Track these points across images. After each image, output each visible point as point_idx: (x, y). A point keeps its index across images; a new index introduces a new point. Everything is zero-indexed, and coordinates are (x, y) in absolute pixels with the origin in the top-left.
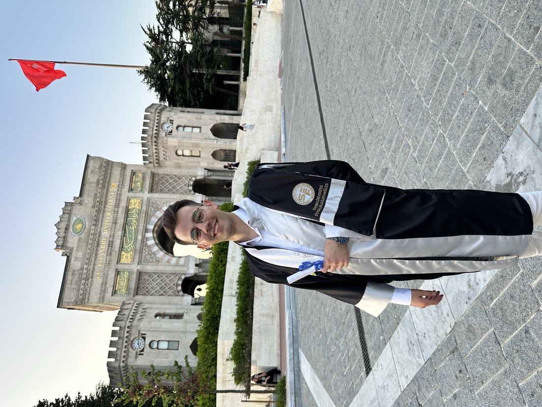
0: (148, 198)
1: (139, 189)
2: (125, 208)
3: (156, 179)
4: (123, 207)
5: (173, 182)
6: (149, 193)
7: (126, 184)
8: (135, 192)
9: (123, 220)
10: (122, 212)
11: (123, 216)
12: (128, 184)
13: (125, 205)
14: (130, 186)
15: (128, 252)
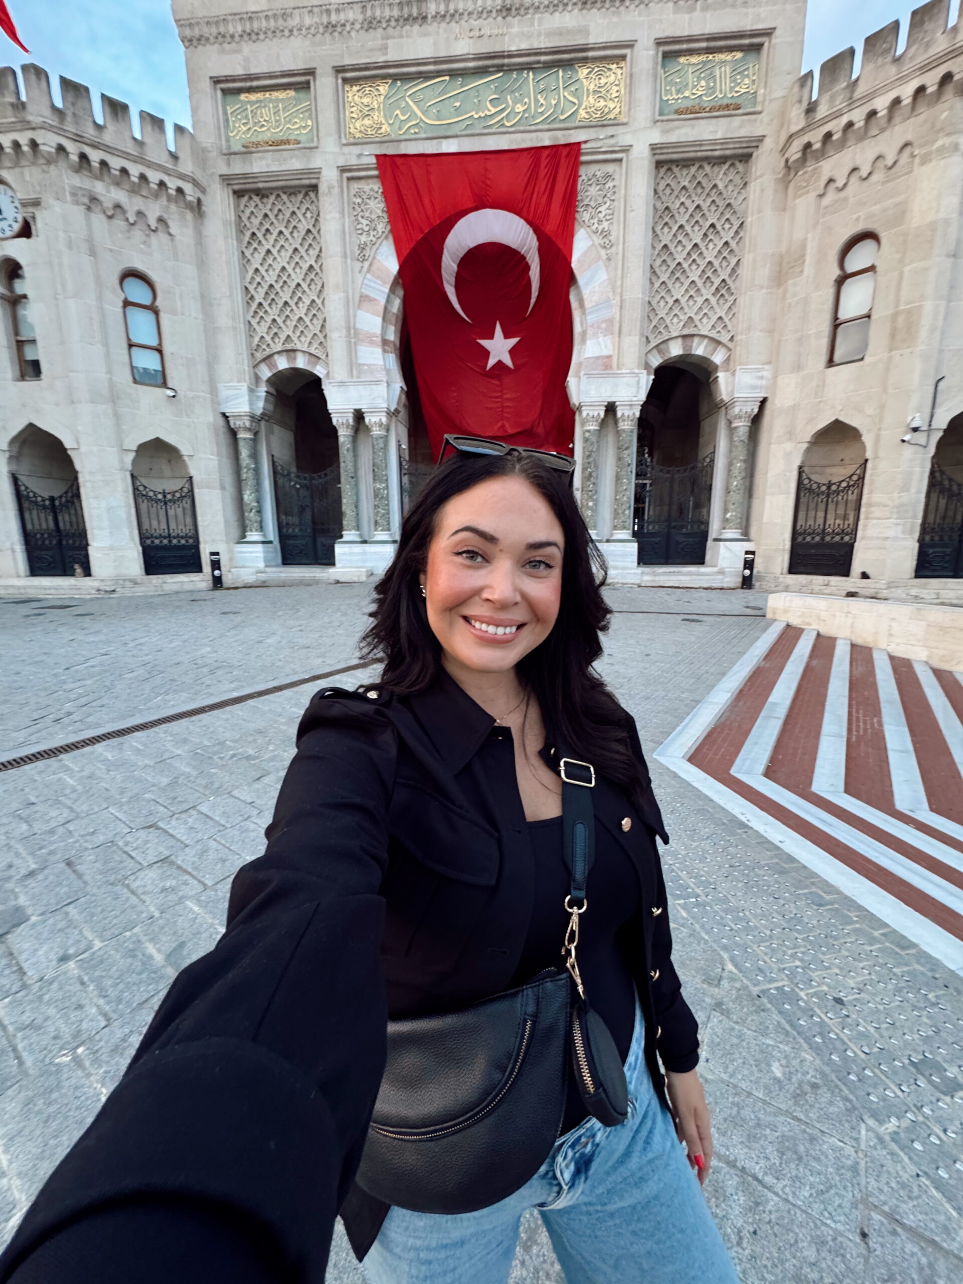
0: (626, 149)
1: (672, 97)
2: (580, 41)
3: (720, 176)
4: (585, 31)
5: (703, 264)
6: (654, 148)
7: (697, 14)
8: (655, 76)
9: (524, 46)
10: (560, 33)
11: (542, 43)
12: (696, 31)
13: (592, 40)
14: (690, 39)
15: (388, 110)
